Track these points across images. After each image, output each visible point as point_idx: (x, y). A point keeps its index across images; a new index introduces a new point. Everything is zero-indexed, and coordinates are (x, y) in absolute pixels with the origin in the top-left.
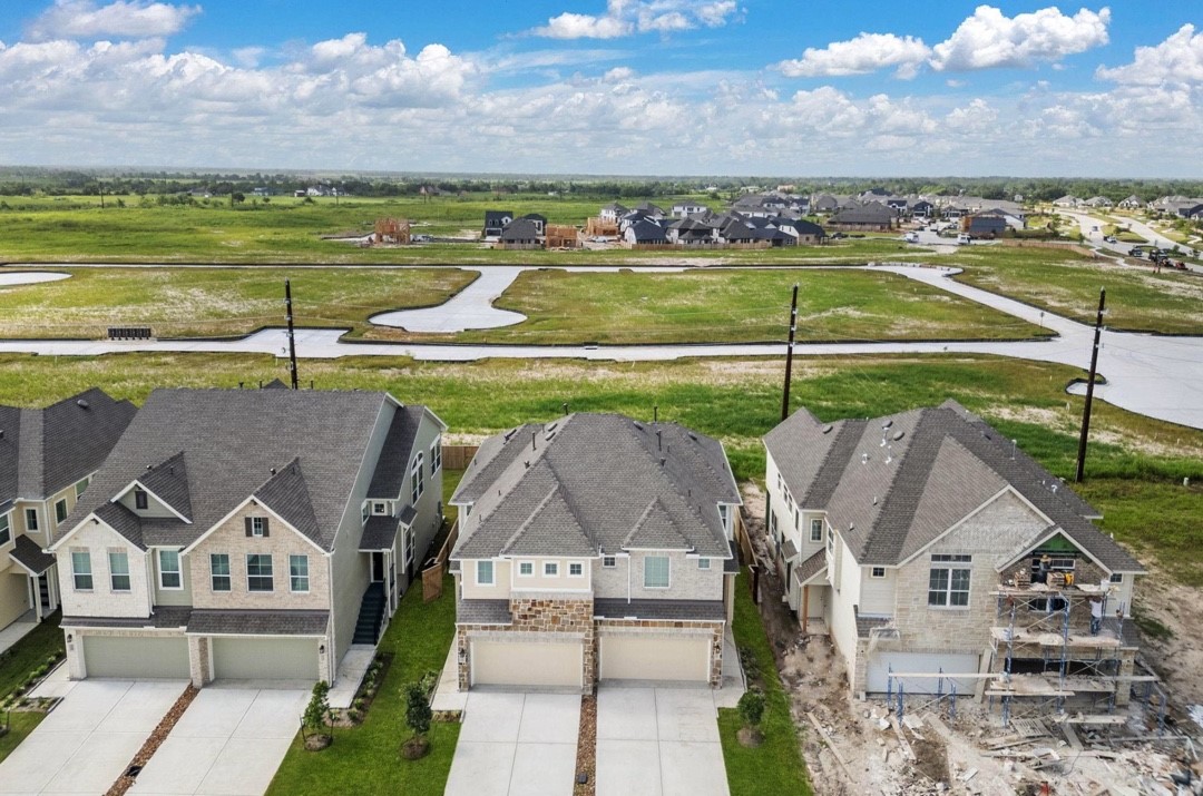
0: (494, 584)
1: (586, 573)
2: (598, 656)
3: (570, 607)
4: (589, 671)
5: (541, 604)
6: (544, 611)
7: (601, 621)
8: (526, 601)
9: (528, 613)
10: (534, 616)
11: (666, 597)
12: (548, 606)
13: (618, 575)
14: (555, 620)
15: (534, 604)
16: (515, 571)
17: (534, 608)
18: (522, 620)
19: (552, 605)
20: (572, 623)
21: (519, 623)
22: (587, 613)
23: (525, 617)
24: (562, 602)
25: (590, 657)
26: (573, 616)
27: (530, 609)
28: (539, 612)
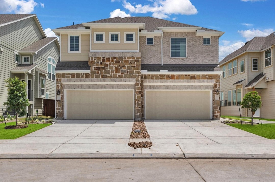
0: (79, 51)
1: (136, 40)
2: (143, 99)
3: (127, 61)
4: (138, 104)
5: (108, 60)
6: (110, 64)
7: (145, 76)
8: (99, 58)
9: (100, 66)
10: (104, 68)
11: (184, 63)
12: (113, 61)
13: (154, 49)
14: (117, 70)
15: (104, 60)
16: (93, 40)
17: (104, 63)
18: (97, 71)
19: (115, 60)
20: (128, 72)
21: (94, 72)
22: (137, 65)
23: (98, 69)
24: (121, 58)
25: (139, 95)
26: (129, 68)
27: (101, 63)
28: (107, 65)
